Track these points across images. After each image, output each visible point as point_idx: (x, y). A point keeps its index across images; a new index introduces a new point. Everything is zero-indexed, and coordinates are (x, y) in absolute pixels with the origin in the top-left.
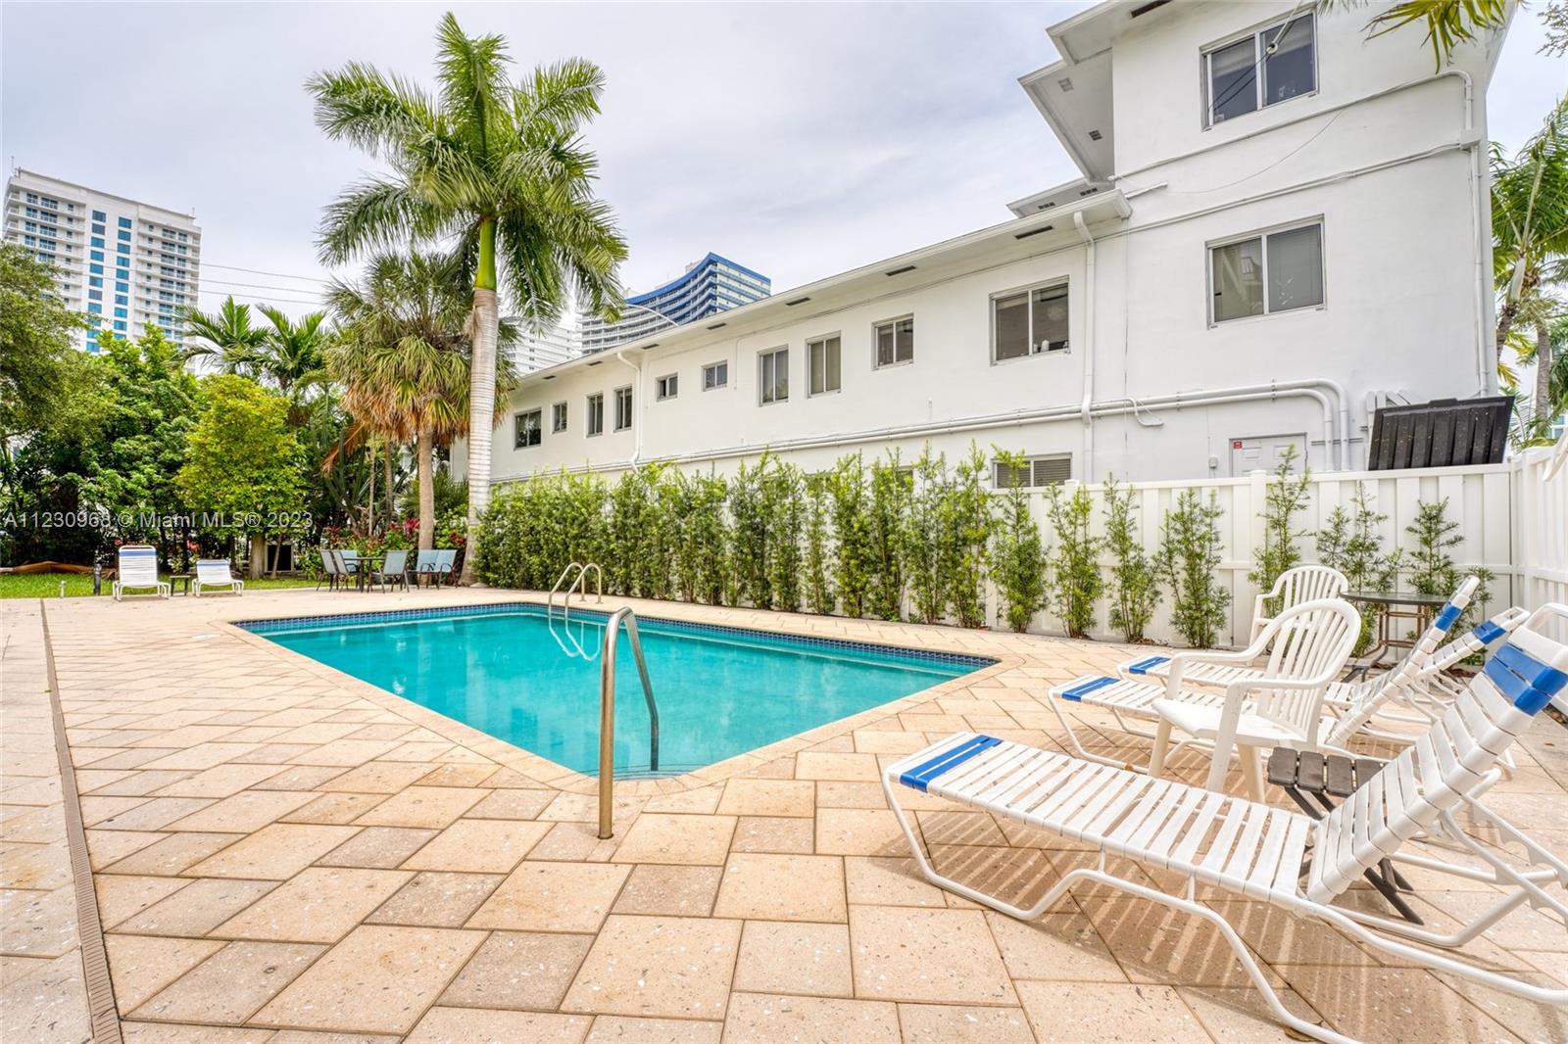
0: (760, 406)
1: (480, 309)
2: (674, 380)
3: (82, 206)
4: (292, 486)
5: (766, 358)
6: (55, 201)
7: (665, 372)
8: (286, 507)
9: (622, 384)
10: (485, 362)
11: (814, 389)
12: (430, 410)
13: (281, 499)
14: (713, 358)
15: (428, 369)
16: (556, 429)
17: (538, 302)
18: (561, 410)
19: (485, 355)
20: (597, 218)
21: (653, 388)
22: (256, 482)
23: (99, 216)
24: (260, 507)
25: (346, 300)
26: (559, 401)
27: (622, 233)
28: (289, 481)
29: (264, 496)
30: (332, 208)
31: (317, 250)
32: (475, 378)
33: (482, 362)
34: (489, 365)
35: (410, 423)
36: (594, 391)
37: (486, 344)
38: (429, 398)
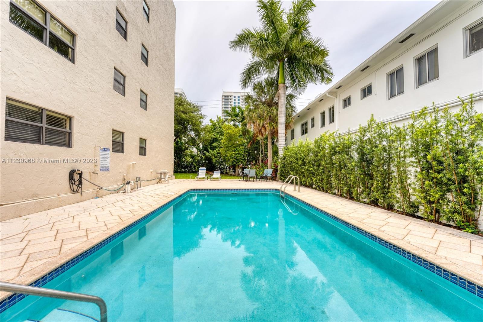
0: (389, 99)
1: (280, 91)
2: (349, 99)
3: (232, 96)
4: (242, 152)
5: (391, 75)
6: (228, 96)
7: (345, 96)
8: (241, 157)
9: (330, 106)
10: (282, 108)
11: (421, 82)
12: (267, 126)
13: (240, 155)
14: (364, 84)
15: (266, 113)
16: (312, 127)
17: (298, 83)
18: (313, 119)
19: (282, 105)
20: (316, 45)
21: (341, 104)
22: (234, 151)
23: (235, 97)
24: (235, 157)
25: (248, 98)
26: (312, 117)
27: (326, 46)
28: (241, 150)
29: (236, 154)
30: (243, 73)
31: (241, 86)
32: (279, 113)
33: (281, 108)
34: (283, 108)
35: (263, 130)
36: (322, 111)
37: (282, 102)
38: (267, 122)
